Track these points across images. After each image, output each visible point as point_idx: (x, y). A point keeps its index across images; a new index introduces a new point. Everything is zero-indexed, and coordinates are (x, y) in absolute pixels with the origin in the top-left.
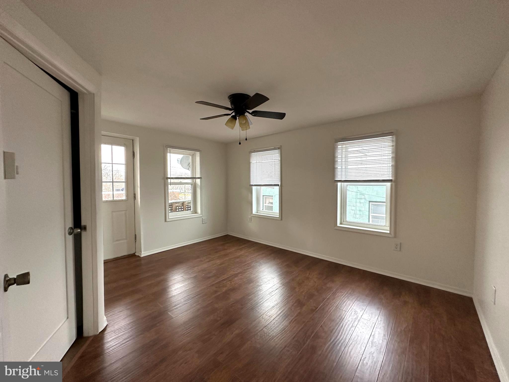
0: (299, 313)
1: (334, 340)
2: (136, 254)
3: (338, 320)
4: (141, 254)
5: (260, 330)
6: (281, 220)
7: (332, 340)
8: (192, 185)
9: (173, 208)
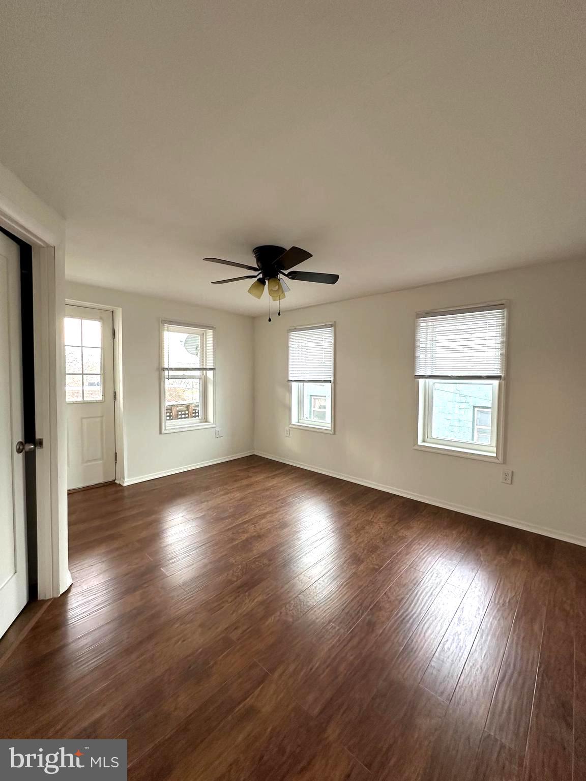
0: (355, 573)
1: (402, 615)
2: (116, 481)
3: (412, 585)
4: (123, 482)
5: (294, 596)
6: (334, 433)
7: (400, 614)
8: (200, 379)
9: (173, 413)
